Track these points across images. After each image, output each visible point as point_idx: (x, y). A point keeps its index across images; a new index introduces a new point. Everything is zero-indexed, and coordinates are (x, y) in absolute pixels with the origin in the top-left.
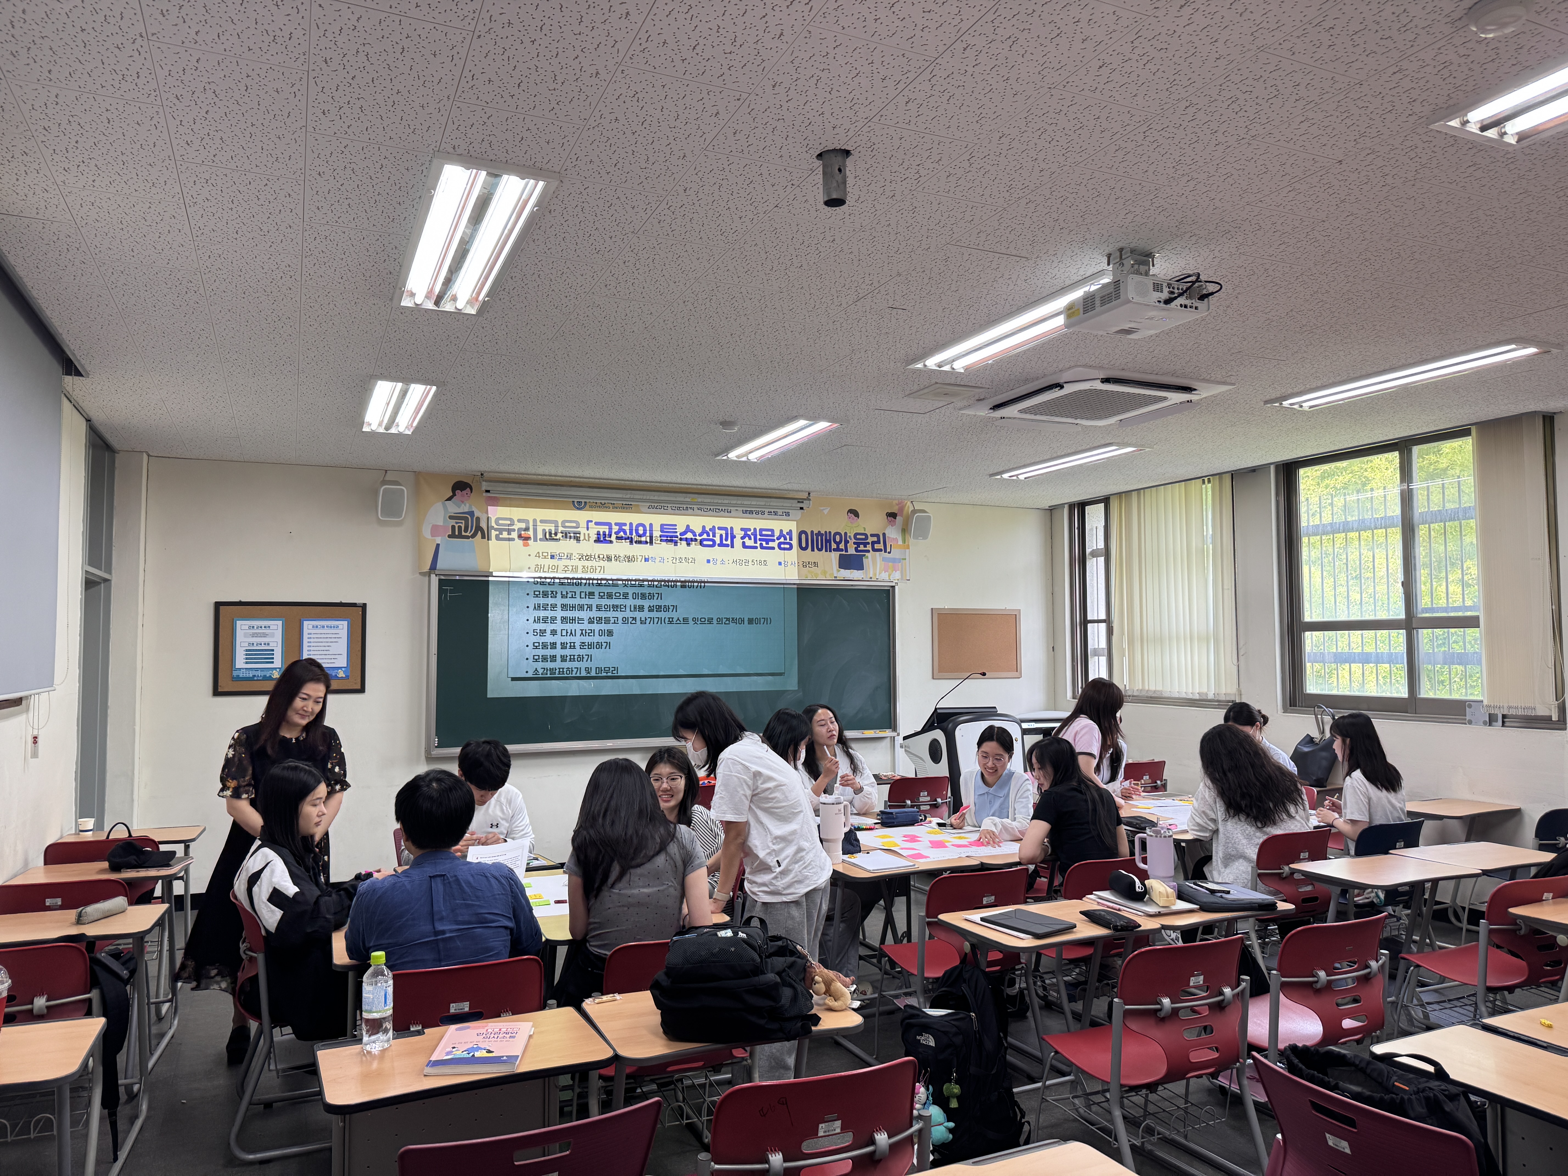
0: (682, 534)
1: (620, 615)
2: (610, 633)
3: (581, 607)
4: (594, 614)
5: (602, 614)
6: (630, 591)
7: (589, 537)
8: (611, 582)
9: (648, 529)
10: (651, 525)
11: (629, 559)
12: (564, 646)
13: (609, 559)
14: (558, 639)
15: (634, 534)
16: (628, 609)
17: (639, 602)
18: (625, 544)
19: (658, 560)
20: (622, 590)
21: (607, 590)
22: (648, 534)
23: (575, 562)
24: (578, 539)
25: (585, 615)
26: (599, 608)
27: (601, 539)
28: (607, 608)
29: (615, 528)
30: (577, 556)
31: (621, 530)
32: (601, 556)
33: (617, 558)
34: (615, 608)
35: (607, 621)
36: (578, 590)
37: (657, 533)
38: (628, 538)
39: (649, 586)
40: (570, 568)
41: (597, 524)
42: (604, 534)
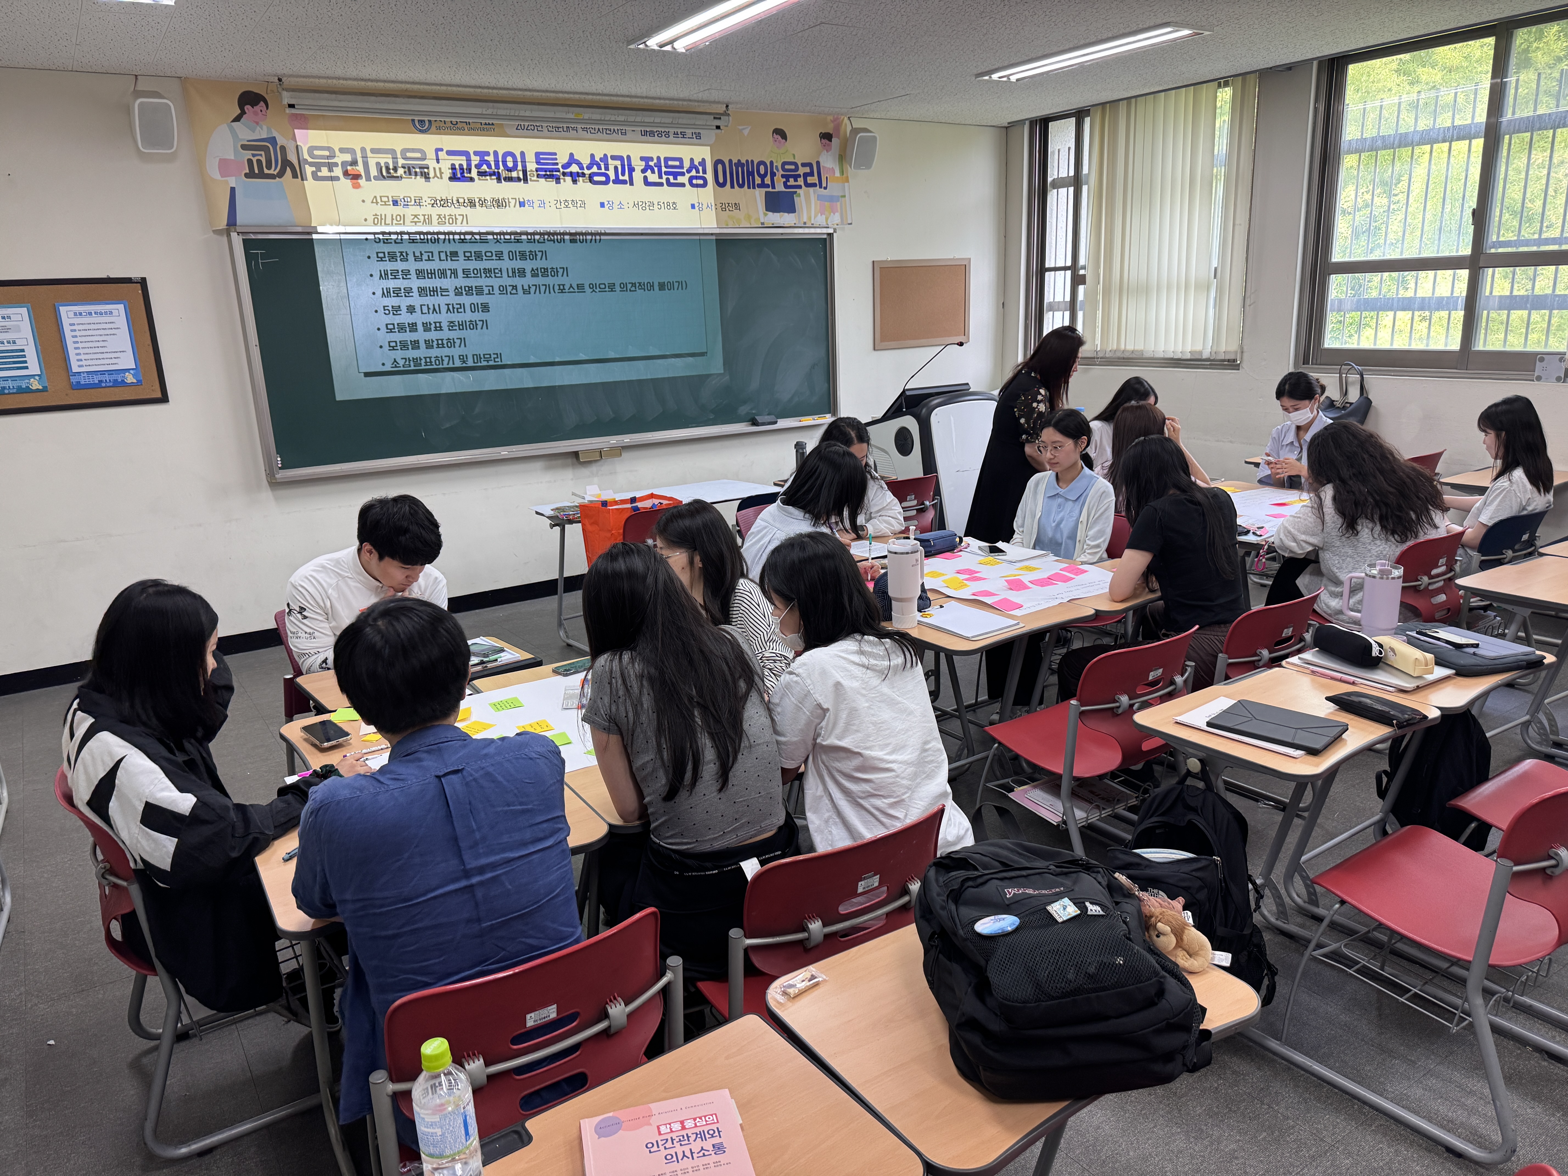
0: (564, 167)
1: (495, 282)
2: (485, 308)
3: (443, 274)
4: (461, 282)
5: (473, 282)
6: (505, 248)
7: (441, 173)
8: (477, 237)
9: (519, 159)
10: (523, 154)
11: (499, 203)
12: (427, 327)
13: (472, 203)
14: (418, 318)
15: (501, 167)
16: (505, 274)
17: (518, 264)
18: (491, 182)
19: (536, 204)
20: (495, 248)
21: (474, 248)
22: (520, 167)
23: (427, 210)
24: (426, 177)
25: (448, 283)
26: (466, 273)
27: (458, 175)
28: (477, 273)
29: (475, 160)
30: (429, 201)
31: (483, 161)
32: (461, 201)
33: (483, 202)
34: (488, 272)
35: (480, 291)
36: (435, 248)
37: (532, 166)
38: (494, 174)
39: (529, 241)
40: (422, 218)
41: (450, 153)
42: (461, 168)
